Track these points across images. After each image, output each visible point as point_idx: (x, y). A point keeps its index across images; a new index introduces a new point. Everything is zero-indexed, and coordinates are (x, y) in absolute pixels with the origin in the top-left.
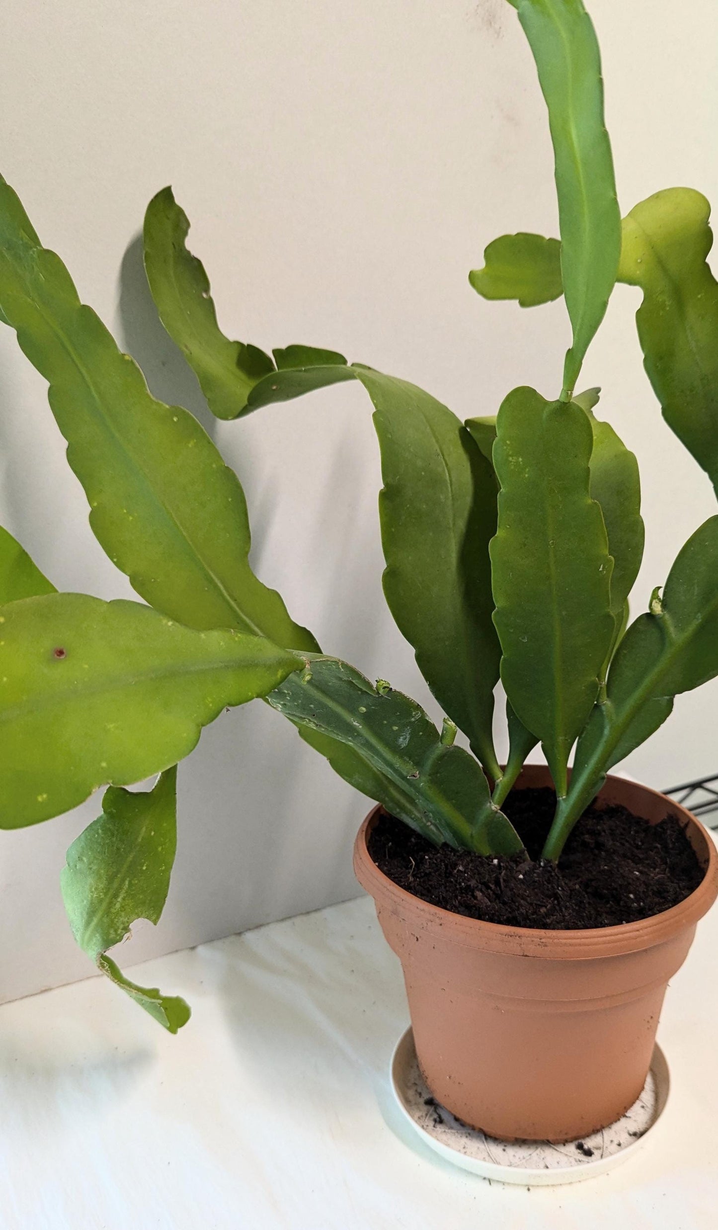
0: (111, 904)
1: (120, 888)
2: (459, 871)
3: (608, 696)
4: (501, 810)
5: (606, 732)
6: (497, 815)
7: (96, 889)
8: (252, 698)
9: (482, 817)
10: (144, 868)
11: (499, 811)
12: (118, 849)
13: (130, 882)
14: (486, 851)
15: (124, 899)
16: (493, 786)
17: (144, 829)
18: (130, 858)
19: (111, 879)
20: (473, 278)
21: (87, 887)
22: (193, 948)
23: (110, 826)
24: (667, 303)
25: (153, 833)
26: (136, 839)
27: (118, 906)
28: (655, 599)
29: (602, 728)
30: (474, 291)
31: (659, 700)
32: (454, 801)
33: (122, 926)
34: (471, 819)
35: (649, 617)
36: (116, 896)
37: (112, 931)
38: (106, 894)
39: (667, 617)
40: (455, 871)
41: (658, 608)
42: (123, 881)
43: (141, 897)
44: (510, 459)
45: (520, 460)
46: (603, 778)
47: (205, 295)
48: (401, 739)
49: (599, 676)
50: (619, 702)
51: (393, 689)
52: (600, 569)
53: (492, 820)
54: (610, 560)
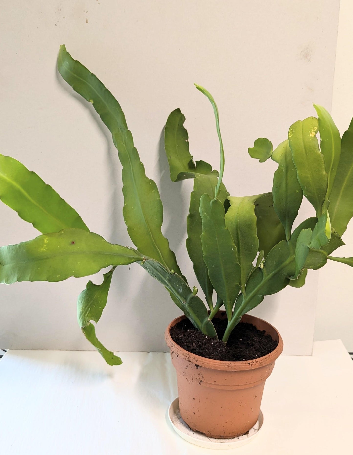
0: (85, 314)
1: (88, 310)
2: (193, 336)
3: (245, 291)
4: (211, 321)
5: (243, 303)
6: (210, 322)
7: (82, 308)
8: (121, 265)
9: (205, 322)
10: (95, 306)
11: (210, 321)
12: (88, 299)
13: (90, 309)
14: (205, 333)
15: (88, 313)
17: (96, 295)
18: (91, 302)
19: (86, 307)
20: (249, 150)
21: (80, 307)
23: (87, 292)
24: (283, 170)
25: (98, 297)
26: (93, 297)
27: (87, 315)
28: (262, 263)
29: (242, 301)
30: (249, 154)
31: (259, 296)
32: (196, 314)
33: (87, 321)
34: (202, 321)
35: (259, 268)
36: (86, 312)
37: (84, 322)
38: (84, 311)
39: (264, 269)
40: (192, 336)
41: (262, 266)
42: (89, 308)
43: (93, 314)
44: (203, 213)
45: (206, 214)
46: (240, 318)
47: (186, 141)
48: (179, 290)
49: (240, 284)
50: (247, 294)
51: (175, 273)
52: (232, 249)
53: (207, 323)
54: (235, 247)
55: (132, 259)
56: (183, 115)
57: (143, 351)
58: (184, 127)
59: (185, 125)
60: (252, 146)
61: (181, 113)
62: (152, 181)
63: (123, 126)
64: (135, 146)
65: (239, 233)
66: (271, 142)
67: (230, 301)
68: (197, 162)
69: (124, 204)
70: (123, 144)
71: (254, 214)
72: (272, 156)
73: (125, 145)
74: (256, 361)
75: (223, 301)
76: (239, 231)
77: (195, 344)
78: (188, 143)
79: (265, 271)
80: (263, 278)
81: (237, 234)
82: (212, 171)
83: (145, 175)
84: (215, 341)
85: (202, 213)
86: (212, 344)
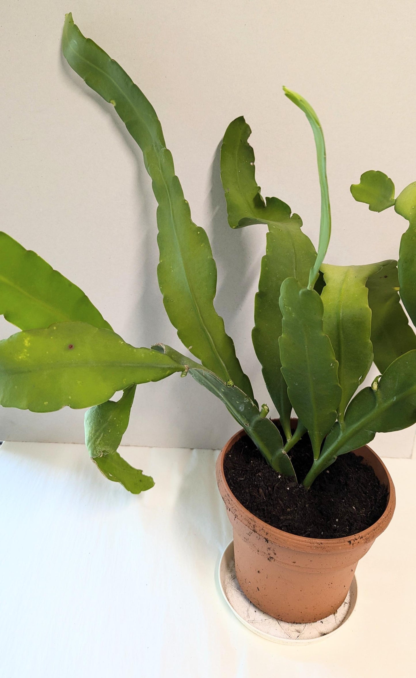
0: (95, 441)
1: (99, 436)
3: (344, 420)
5: (339, 438)
6: (285, 455)
7: (91, 433)
8: (150, 381)
9: (278, 454)
10: (110, 431)
11: (286, 454)
12: (100, 421)
13: (103, 435)
14: (278, 470)
15: (100, 440)
16: (285, 441)
17: (112, 416)
18: (104, 426)
19: (96, 431)
21: (88, 430)
22: (192, 449)
23: (98, 411)
25: (115, 419)
26: (108, 419)
27: (98, 442)
28: (376, 381)
29: (338, 435)
30: (351, 194)
31: (367, 432)
32: (265, 442)
33: (99, 451)
34: (272, 453)
35: (370, 389)
36: (97, 438)
37: (95, 451)
38: (94, 436)
39: (379, 393)
40: (257, 475)
41: (375, 387)
42: (101, 433)
43: (107, 442)
44: (286, 307)
45: (290, 308)
46: (334, 458)
47: (251, 164)
48: (240, 408)
49: (338, 410)
50: (348, 425)
51: (235, 386)
52: (331, 365)
53: (282, 457)
54: (336, 363)
55: (167, 371)
56: (248, 126)
57: (185, 448)
58: (249, 144)
59: (251, 141)
60: (357, 182)
61: (245, 123)
62: (200, 229)
63: (159, 143)
64: (176, 175)
65: (342, 336)
66: (390, 179)
67: (320, 432)
68: (267, 198)
69: (159, 261)
70: (160, 169)
71: (368, 306)
72: (396, 204)
73: (162, 171)
74: (361, 536)
75: (307, 430)
76: (341, 332)
77: (262, 491)
78: (254, 166)
79: (379, 395)
80: (375, 405)
81: (338, 336)
82: (291, 215)
83: (190, 220)
84: (293, 485)
85: (284, 306)
86: (288, 489)
